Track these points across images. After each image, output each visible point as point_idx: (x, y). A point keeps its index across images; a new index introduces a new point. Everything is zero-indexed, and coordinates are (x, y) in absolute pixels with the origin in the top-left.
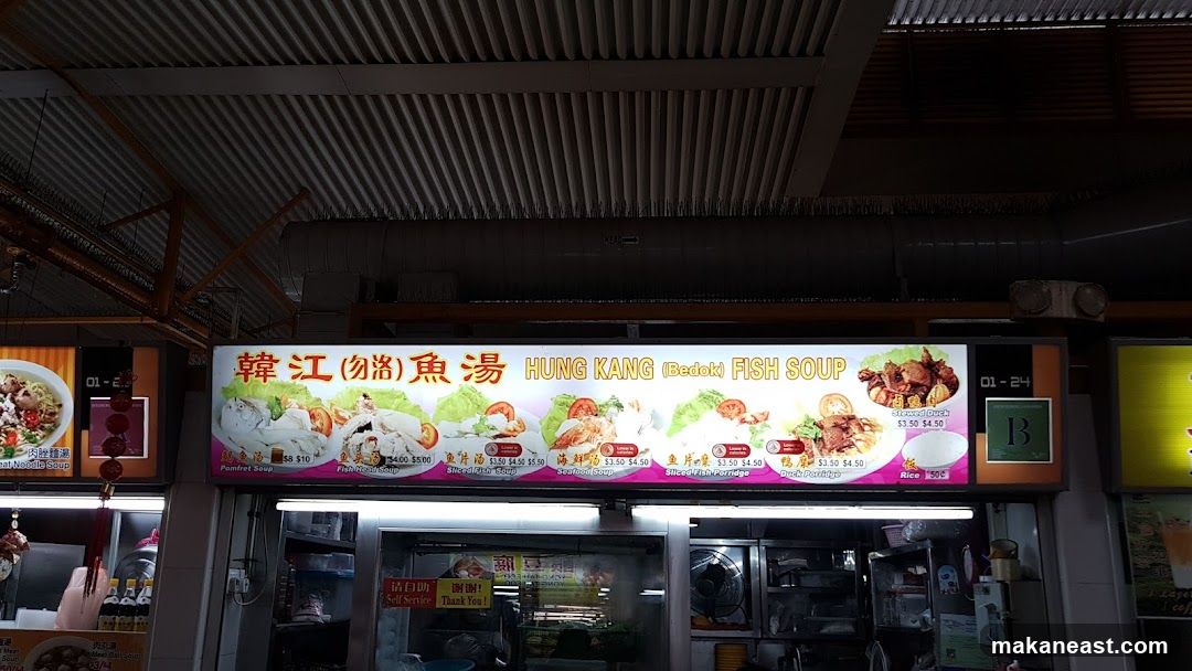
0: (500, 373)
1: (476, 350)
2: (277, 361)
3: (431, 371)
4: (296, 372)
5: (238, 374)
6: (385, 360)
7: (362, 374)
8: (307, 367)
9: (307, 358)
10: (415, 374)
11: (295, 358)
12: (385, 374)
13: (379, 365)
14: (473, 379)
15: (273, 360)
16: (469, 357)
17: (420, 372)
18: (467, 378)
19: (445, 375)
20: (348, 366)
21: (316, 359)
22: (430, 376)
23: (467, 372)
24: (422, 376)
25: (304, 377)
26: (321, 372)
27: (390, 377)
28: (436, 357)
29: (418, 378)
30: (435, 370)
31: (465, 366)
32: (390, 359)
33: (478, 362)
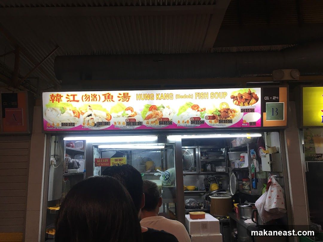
0: (129, 98)
1: (122, 92)
2: (62, 96)
3: (109, 98)
4: (68, 99)
5: (50, 100)
6: (95, 95)
7: (88, 100)
8: (71, 98)
9: (71, 95)
10: (104, 99)
11: (68, 95)
12: (95, 100)
13: (93, 97)
14: (121, 100)
15: (61, 96)
16: (120, 94)
17: (105, 99)
18: (119, 100)
19: (113, 100)
20: (84, 98)
21: (74, 96)
22: (108, 100)
23: (119, 99)
24: (106, 100)
25: (71, 101)
26: (76, 99)
27: (96, 100)
28: (110, 94)
29: (105, 101)
30: (110, 98)
31: (119, 97)
32: (96, 95)
33: (122, 95)
